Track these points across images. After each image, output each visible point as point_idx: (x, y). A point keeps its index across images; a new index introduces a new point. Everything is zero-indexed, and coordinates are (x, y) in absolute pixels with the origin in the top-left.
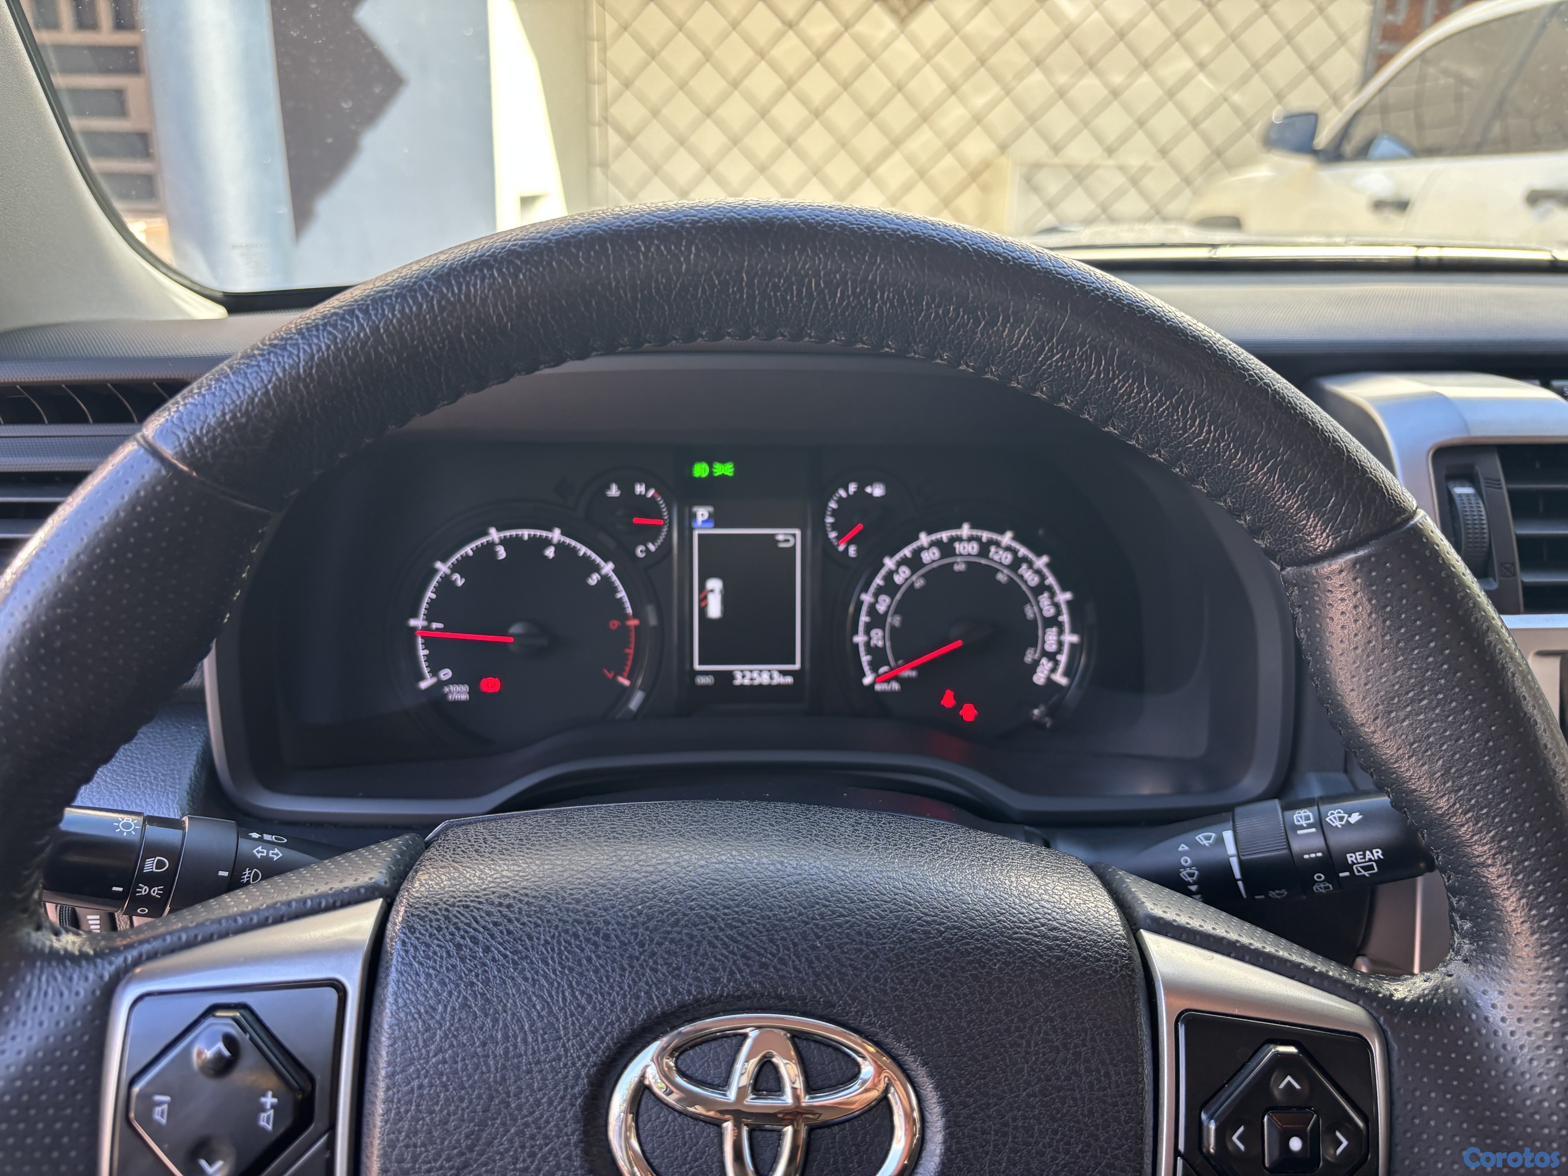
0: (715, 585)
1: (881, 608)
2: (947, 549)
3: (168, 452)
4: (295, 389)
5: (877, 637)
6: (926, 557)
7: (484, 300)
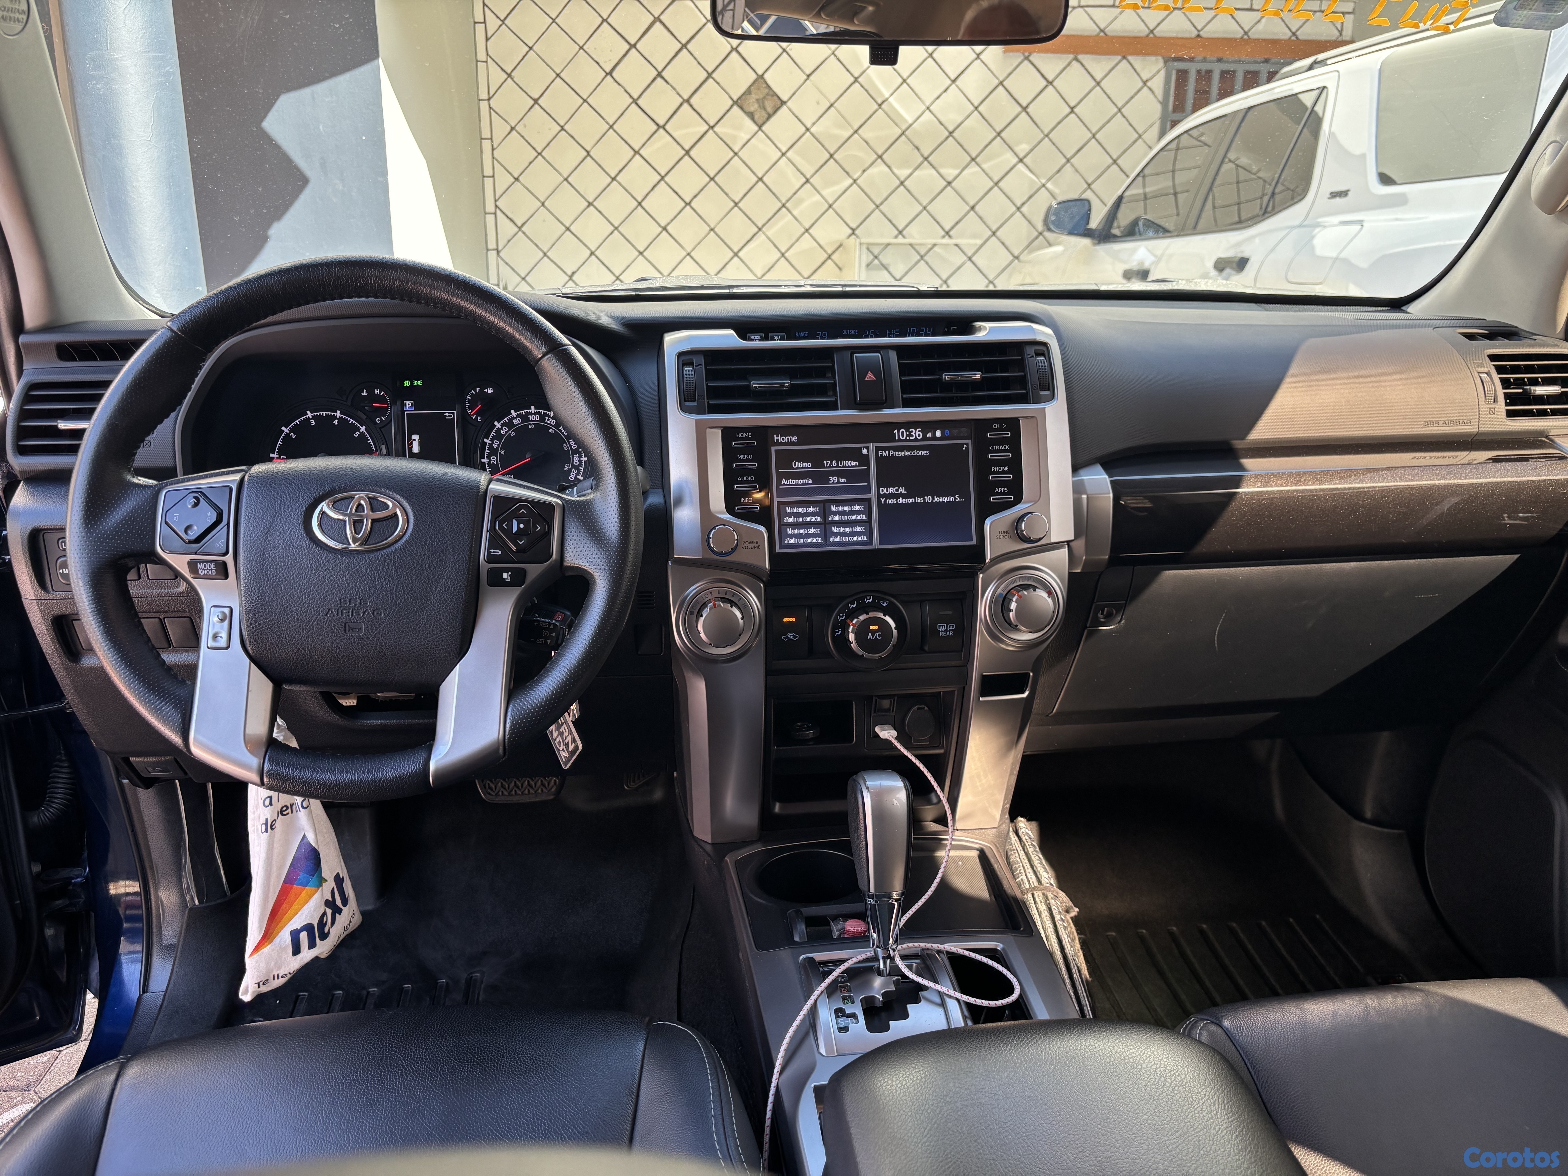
0: (416, 437)
1: (495, 446)
2: (525, 418)
3: (175, 329)
4: (214, 310)
5: (493, 459)
6: (515, 422)
7: (272, 285)
